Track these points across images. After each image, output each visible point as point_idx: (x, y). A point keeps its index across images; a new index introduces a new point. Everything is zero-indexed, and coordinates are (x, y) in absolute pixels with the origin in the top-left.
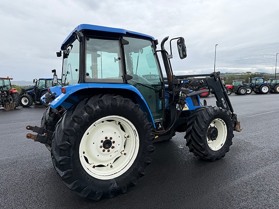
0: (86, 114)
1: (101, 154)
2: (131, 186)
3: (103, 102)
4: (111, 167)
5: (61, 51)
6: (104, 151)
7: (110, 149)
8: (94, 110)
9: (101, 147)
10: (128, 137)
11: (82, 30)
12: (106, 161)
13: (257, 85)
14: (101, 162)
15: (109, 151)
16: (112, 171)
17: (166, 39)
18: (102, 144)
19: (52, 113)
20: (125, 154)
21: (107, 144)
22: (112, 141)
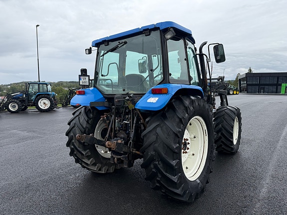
0: (187, 115)
4: (187, 168)
5: (91, 48)
8: (191, 110)
10: (195, 137)
15: (186, 152)
16: (191, 172)
20: (193, 155)
21: (184, 146)
22: (187, 142)
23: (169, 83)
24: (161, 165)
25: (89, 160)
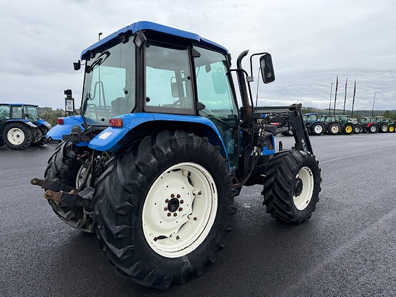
0: (154, 160)
1: (165, 219)
2: (208, 264)
3: (176, 142)
4: (178, 238)
5: (79, 61)
6: (169, 215)
7: (177, 212)
8: (165, 153)
9: (165, 209)
10: (200, 194)
11: (144, 30)
12: (169, 230)
13: (309, 124)
14: (162, 231)
15: (175, 215)
16: (181, 244)
17: (245, 54)
18: (166, 205)
19: (68, 158)
20: (195, 219)
21: (173, 204)
22: (180, 200)
23: (144, 111)
24: (104, 232)
25: (65, 212)
